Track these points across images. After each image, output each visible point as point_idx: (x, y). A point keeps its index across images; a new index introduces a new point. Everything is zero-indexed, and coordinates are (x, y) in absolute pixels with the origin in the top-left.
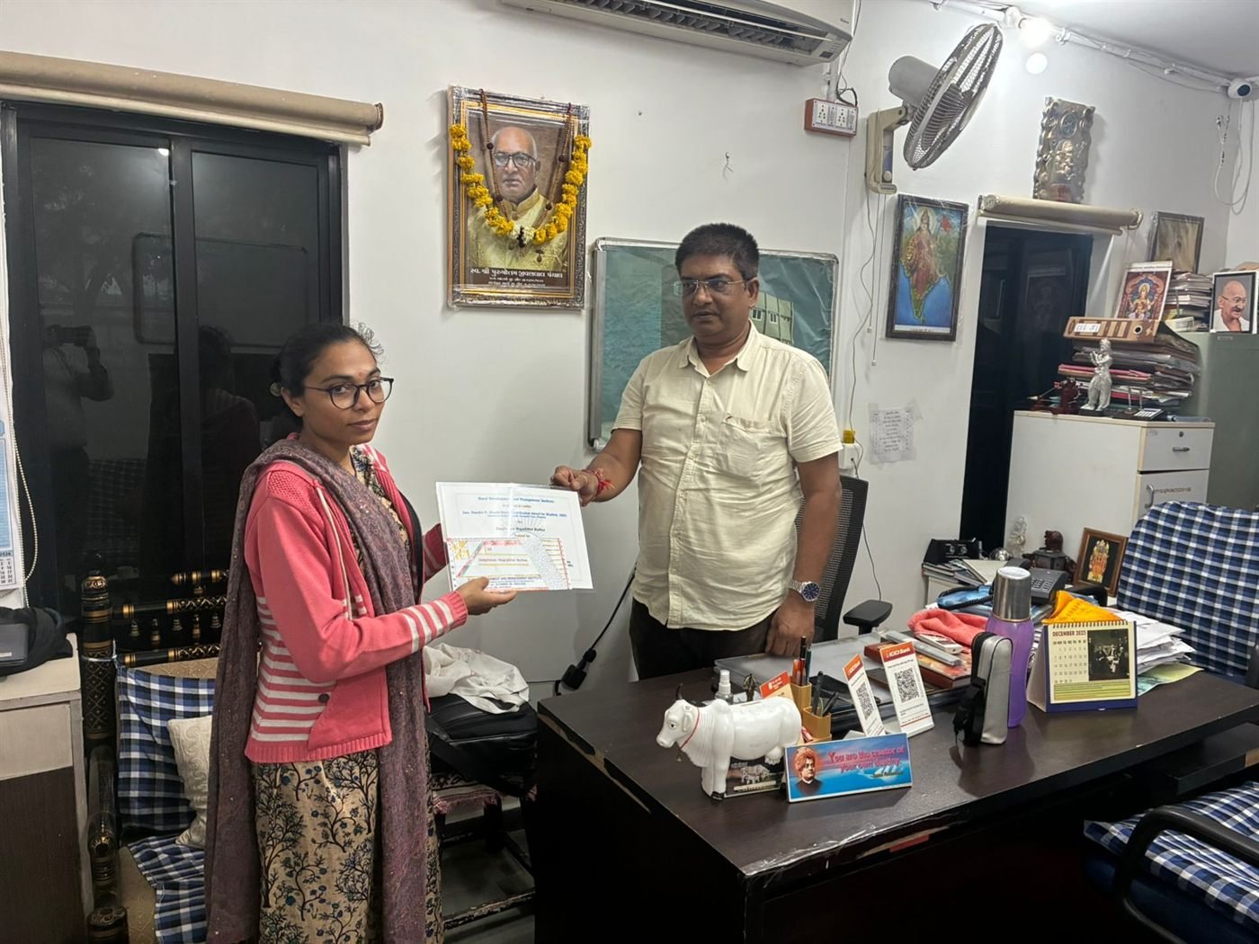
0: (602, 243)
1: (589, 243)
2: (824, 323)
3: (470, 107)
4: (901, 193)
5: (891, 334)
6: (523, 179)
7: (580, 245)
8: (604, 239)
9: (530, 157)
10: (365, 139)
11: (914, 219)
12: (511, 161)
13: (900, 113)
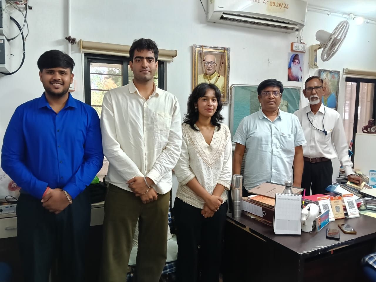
0: (233, 86)
1: (230, 86)
2: (297, 107)
3: (199, 49)
4: (320, 69)
6: (212, 69)
7: (228, 86)
8: (234, 84)
9: (214, 63)
10: (172, 60)
11: (324, 75)
12: (209, 64)
13: (319, 45)
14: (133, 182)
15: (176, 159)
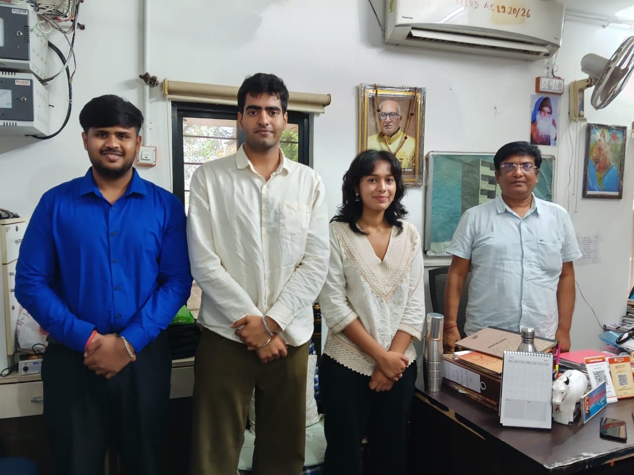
0: (432, 154)
1: (425, 154)
2: (548, 191)
4: (589, 122)
5: (585, 196)
6: (394, 125)
7: (421, 155)
8: (432, 152)
9: (397, 114)
10: (322, 111)
11: (597, 135)
12: (388, 117)
13: (588, 81)
14: (243, 325)
15: (318, 285)
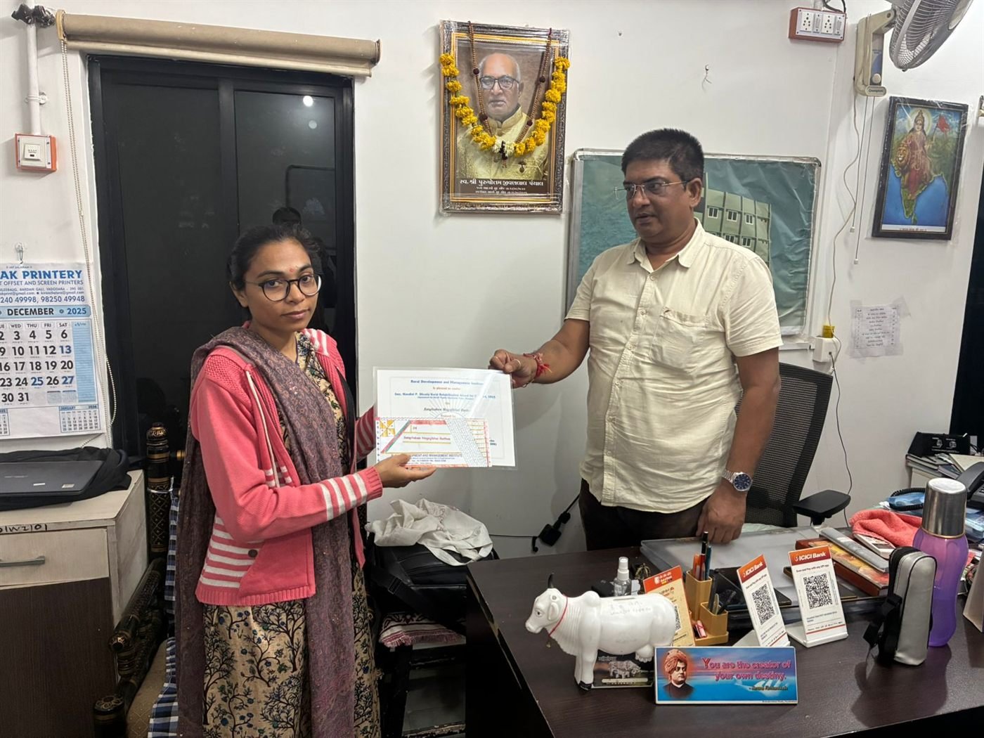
0: (581, 153)
1: (568, 154)
2: (803, 224)
3: (459, 38)
4: (893, 95)
5: (878, 233)
6: (508, 99)
7: (560, 157)
8: (582, 150)
9: (514, 80)
10: (366, 71)
11: (907, 121)
12: (497, 84)
13: (889, 15)
